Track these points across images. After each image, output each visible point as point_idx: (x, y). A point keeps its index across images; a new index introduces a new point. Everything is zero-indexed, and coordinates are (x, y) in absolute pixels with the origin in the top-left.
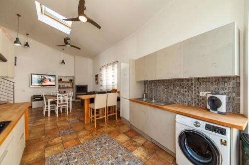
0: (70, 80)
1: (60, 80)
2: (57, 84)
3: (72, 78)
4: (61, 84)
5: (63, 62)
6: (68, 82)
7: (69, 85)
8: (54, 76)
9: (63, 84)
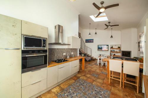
0: (118, 47)
1: (112, 48)
2: (110, 50)
3: (120, 46)
4: (112, 50)
5: (112, 37)
6: (117, 49)
7: (118, 51)
8: (108, 45)
9: (114, 50)
